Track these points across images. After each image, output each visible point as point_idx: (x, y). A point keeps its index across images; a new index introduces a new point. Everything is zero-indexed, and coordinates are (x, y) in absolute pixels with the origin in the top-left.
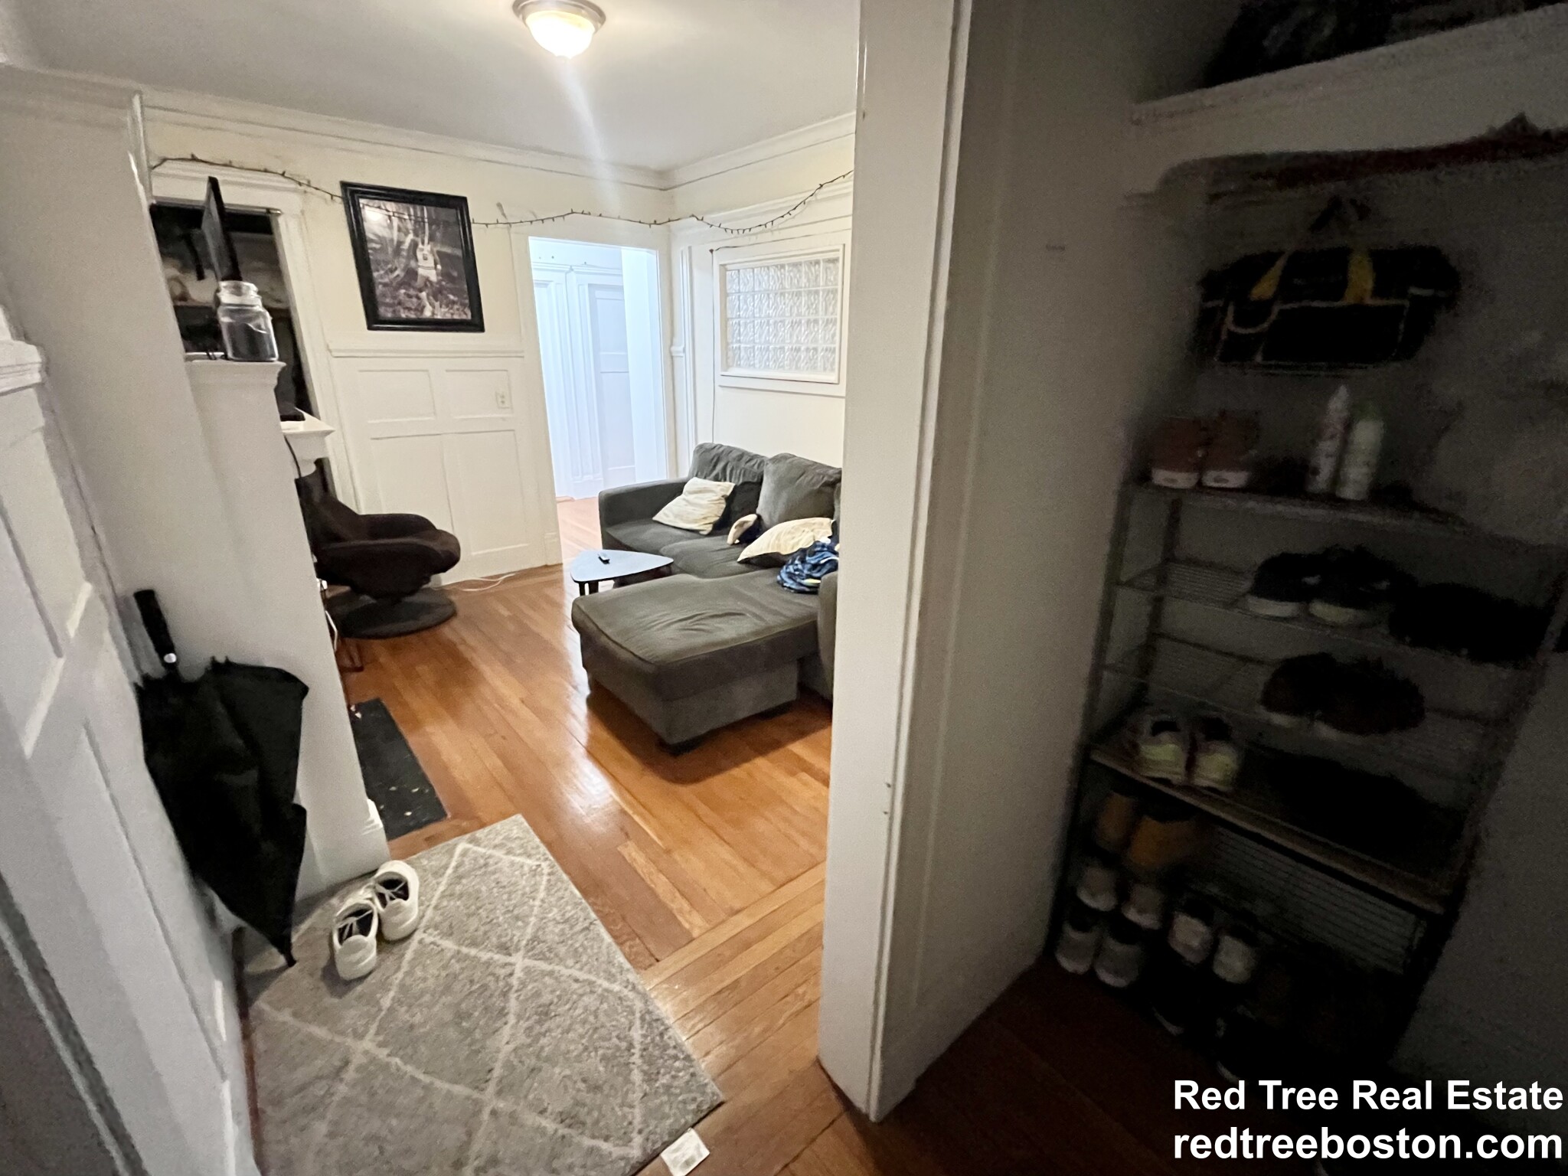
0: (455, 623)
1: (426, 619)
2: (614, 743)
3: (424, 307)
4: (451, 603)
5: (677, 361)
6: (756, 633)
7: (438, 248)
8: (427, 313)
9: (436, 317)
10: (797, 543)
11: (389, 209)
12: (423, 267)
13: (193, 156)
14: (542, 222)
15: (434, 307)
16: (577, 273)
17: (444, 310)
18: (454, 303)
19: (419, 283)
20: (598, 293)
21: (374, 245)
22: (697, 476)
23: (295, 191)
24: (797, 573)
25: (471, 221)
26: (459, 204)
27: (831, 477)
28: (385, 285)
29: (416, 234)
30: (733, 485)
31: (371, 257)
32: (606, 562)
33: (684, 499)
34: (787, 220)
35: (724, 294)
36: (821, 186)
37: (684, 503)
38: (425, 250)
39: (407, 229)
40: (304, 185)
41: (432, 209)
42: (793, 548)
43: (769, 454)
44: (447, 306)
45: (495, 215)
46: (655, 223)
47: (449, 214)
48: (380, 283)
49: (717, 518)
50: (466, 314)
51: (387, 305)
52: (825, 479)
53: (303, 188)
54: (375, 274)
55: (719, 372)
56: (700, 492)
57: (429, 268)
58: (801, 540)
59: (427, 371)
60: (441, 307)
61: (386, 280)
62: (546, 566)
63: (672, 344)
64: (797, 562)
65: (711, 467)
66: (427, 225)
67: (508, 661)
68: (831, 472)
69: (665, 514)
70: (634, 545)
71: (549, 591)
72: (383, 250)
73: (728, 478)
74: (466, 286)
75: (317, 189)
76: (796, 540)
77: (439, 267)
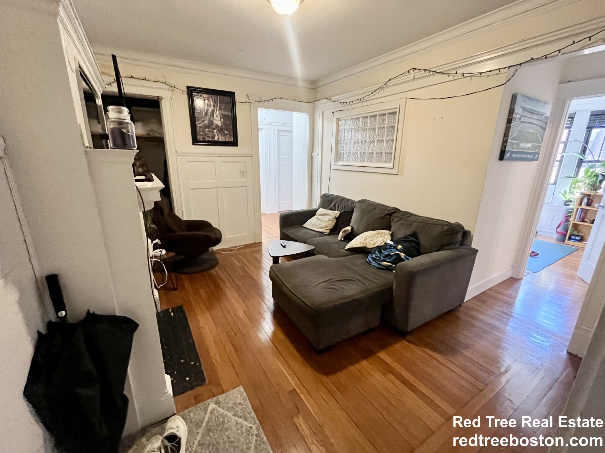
0: (217, 269)
1: (205, 266)
2: (287, 342)
3: (215, 136)
4: (216, 259)
5: (314, 159)
6: (363, 292)
7: (223, 112)
8: (216, 139)
9: (219, 140)
10: (376, 243)
11: (205, 97)
12: (216, 120)
13: (132, 76)
14: (264, 102)
15: (219, 136)
16: (274, 125)
17: (223, 137)
18: (227, 134)
19: (214, 126)
20: (281, 133)
21: (198, 111)
22: (322, 208)
23: (169, 89)
24: (377, 258)
25: (236, 101)
26: (231, 95)
27: (389, 211)
28: (200, 127)
29: (214, 106)
30: (340, 212)
31: (196, 116)
32: (284, 247)
33: (317, 218)
34: (370, 97)
35: (338, 131)
36: (390, 80)
37: (317, 219)
38: (217, 113)
39: (211, 105)
40: (173, 87)
41: (221, 97)
42: (373, 245)
43: (356, 199)
44: (224, 136)
45: (245, 99)
46: (309, 102)
47: (228, 99)
48: (199, 126)
49: (332, 227)
50: (231, 139)
51: (201, 135)
52: (386, 212)
53: (172, 88)
54: (197, 123)
55: (333, 163)
56: (324, 215)
57: (218, 120)
58: (378, 241)
59: (214, 162)
60: (222, 136)
61: (201, 125)
62: (255, 243)
63: (312, 152)
64: (377, 253)
65: (329, 204)
66: (218, 103)
67: (238, 289)
68: (389, 208)
69: (308, 224)
70: (295, 238)
71: (256, 255)
72: (201, 113)
73: (336, 210)
74: (232, 128)
75: (177, 89)
76: (375, 241)
77: (222, 120)
